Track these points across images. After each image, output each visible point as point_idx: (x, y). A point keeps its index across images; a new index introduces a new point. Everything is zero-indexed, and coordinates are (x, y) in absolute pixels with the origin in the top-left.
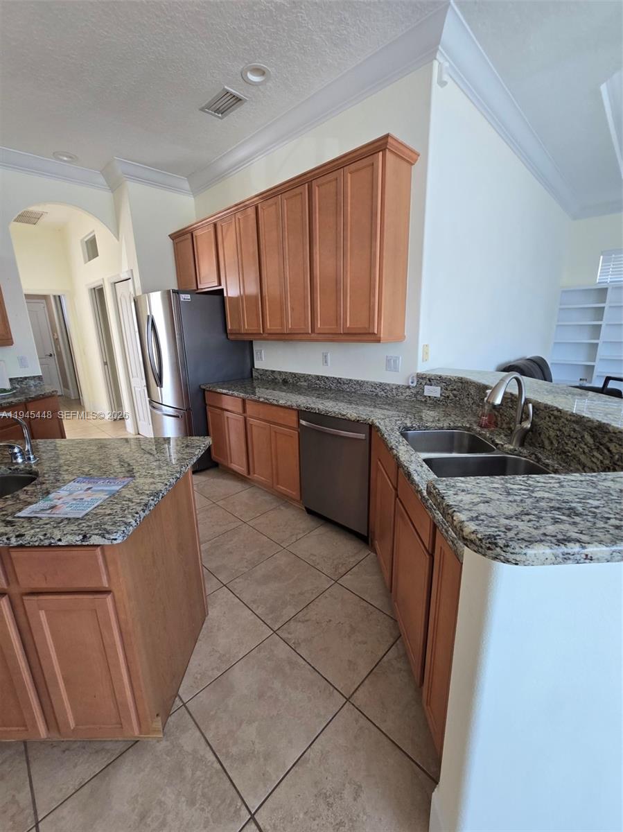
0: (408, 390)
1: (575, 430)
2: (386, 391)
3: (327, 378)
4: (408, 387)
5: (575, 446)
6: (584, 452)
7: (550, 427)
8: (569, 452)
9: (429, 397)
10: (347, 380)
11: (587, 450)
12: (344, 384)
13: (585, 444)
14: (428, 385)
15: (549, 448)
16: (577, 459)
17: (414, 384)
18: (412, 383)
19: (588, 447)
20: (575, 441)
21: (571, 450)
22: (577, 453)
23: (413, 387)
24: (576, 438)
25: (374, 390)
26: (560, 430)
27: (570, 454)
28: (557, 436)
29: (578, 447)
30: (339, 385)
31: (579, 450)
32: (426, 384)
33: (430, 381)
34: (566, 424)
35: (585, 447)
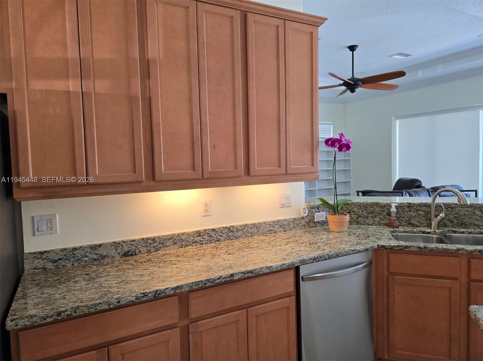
0: (302, 220)
1: (468, 211)
2: (283, 226)
3: (214, 230)
4: (303, 218)
5: (470, 218)
6: (477, 220)
7: (449, 214)
8: (467, 222)
9: (318, 222)
10: (241, 226)
11: (478, 218)
12: (238, 231)
13: (477, 216)
14: (317, 212)
15: (451, 225)
16: (473, 224)
17: (306, 215)
18: (305, 213)
19: (479, 216)
20: (469, 216)
21: (467, 221)
22: (473, 221)
23: (306, 217)
24: (470, 215)
25: (272, 228)
26: (457, 214)
27: (467, 223)
28: (456, 217)
29: (472, 218)
30: (231, 234)
31: (473, 220)
32: (316, 212)
33: (318, 209)
34: (461, 210)
35: (477, 217)
